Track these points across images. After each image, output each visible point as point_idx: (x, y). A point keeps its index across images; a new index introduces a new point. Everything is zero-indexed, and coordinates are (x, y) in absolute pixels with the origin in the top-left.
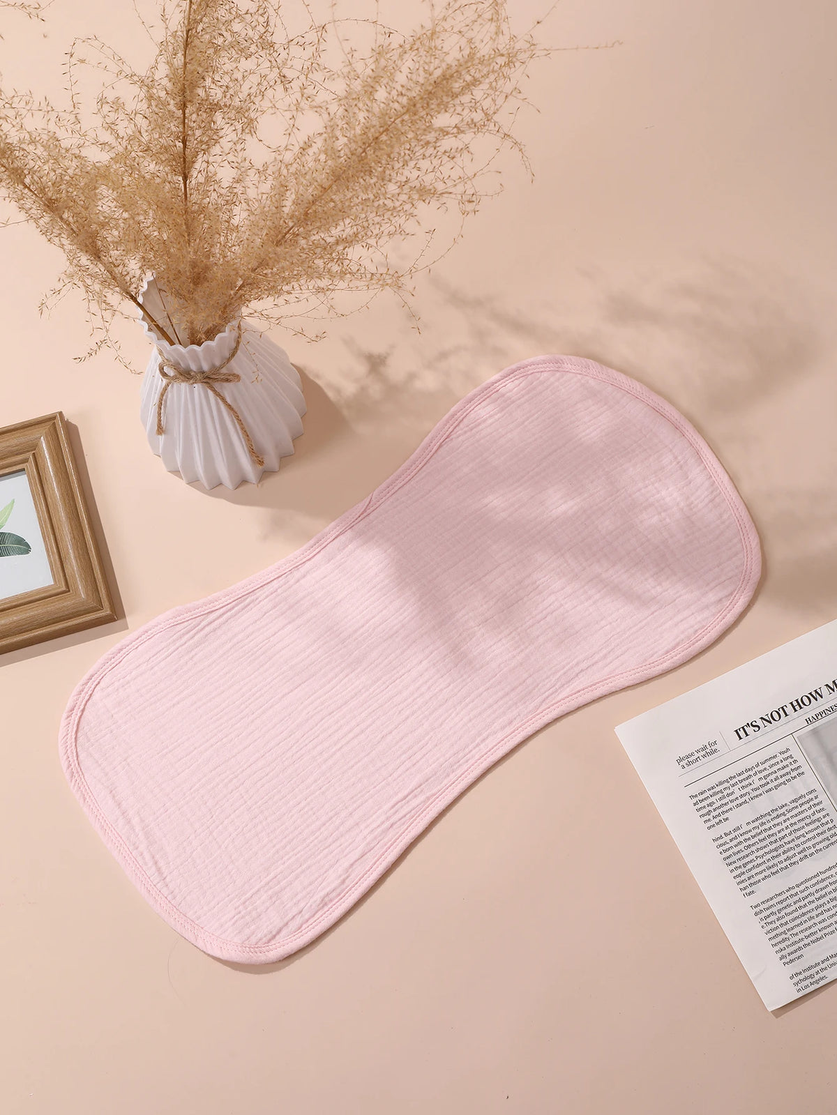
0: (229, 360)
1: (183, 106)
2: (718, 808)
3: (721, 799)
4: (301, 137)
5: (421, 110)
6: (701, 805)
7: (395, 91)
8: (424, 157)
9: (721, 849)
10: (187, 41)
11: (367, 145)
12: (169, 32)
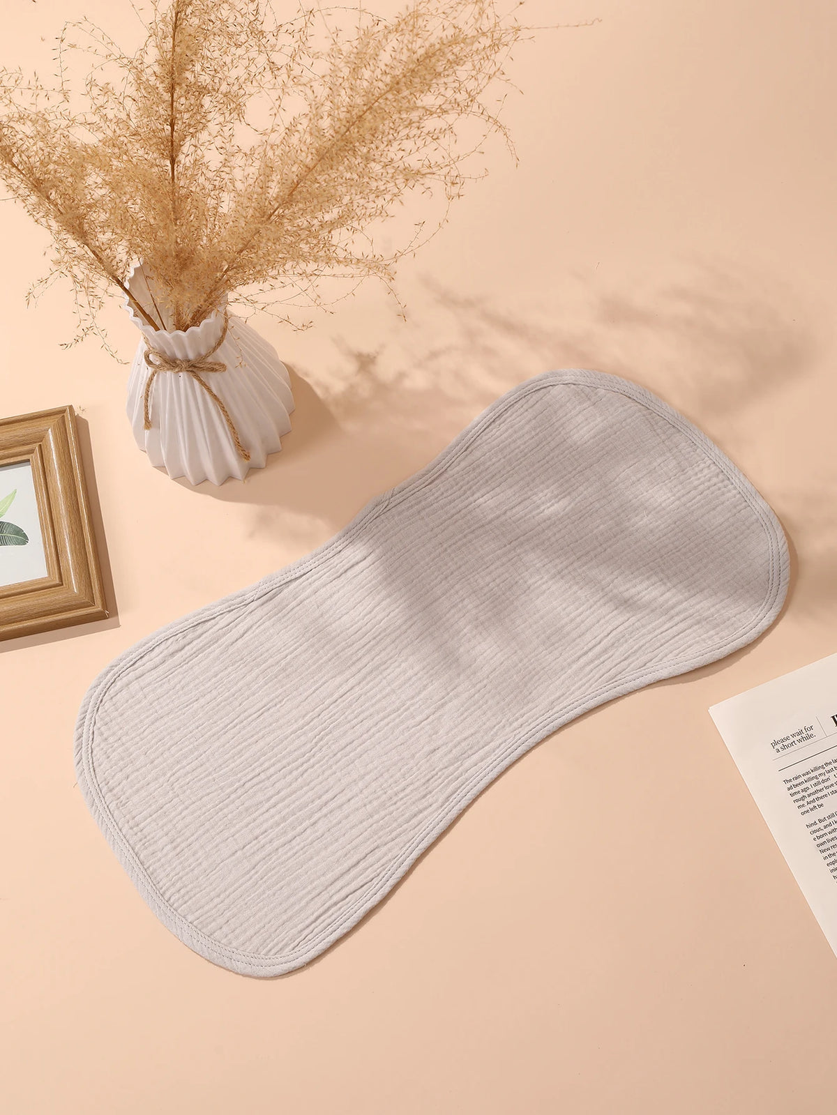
0: (215, 349)
1: (172, 89)
2: (813, 794)
3: (815, 785)
4: (286, 118)
5: (404, 88)
6: (795, 790)
7: (379, 70)
8: (408, 137)
9: (815, 835)
10: (176, 23)
11: (351, 124)
12: (158, 13)
